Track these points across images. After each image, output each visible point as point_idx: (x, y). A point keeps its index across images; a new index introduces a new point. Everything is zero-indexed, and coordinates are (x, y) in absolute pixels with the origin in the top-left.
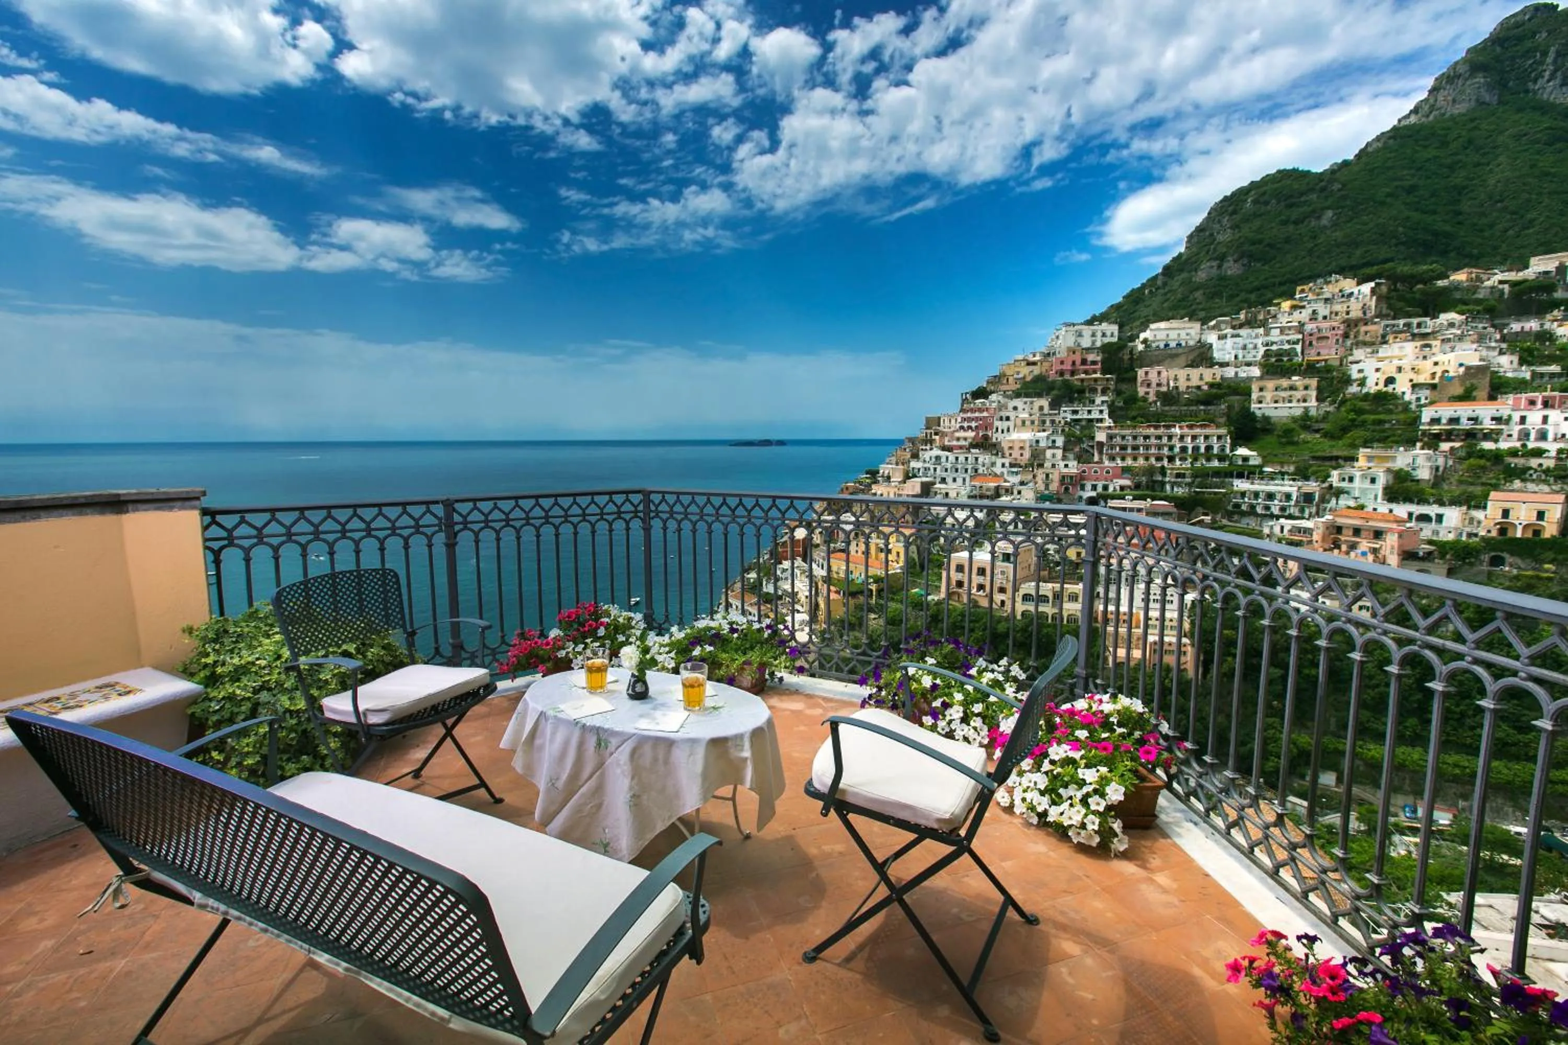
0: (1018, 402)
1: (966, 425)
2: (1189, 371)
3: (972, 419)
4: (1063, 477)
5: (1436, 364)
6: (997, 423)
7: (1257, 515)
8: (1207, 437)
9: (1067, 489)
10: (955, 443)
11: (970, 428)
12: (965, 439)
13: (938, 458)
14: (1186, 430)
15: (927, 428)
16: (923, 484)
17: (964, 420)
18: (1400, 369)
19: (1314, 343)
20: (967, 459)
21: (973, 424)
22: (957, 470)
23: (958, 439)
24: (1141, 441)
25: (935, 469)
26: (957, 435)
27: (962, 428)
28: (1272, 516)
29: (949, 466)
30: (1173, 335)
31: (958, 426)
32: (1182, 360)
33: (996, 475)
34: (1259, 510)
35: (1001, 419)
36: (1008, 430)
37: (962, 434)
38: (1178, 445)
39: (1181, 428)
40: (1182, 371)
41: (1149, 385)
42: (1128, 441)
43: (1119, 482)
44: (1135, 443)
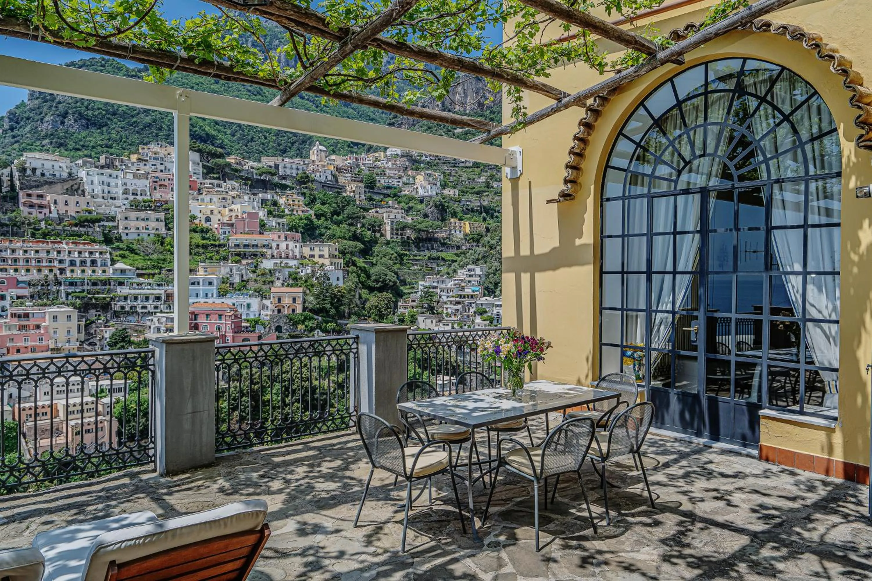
2: (67, 197)
5: (231, 210)
7: (137, 313)
8: (91, 253)
14: (71, 246)
18: (212, 212)
19: (158, 188)
24: (32, 254)
28: (150, 313)
30: (48, 165)
32: (58, 187)
34: (139, 310)
38: (68, 259)
39: (67, 244)
40: (61, 197)
41: (32, 206)
42: (20, 254)
43: (15, 292)
44: (27, 256)
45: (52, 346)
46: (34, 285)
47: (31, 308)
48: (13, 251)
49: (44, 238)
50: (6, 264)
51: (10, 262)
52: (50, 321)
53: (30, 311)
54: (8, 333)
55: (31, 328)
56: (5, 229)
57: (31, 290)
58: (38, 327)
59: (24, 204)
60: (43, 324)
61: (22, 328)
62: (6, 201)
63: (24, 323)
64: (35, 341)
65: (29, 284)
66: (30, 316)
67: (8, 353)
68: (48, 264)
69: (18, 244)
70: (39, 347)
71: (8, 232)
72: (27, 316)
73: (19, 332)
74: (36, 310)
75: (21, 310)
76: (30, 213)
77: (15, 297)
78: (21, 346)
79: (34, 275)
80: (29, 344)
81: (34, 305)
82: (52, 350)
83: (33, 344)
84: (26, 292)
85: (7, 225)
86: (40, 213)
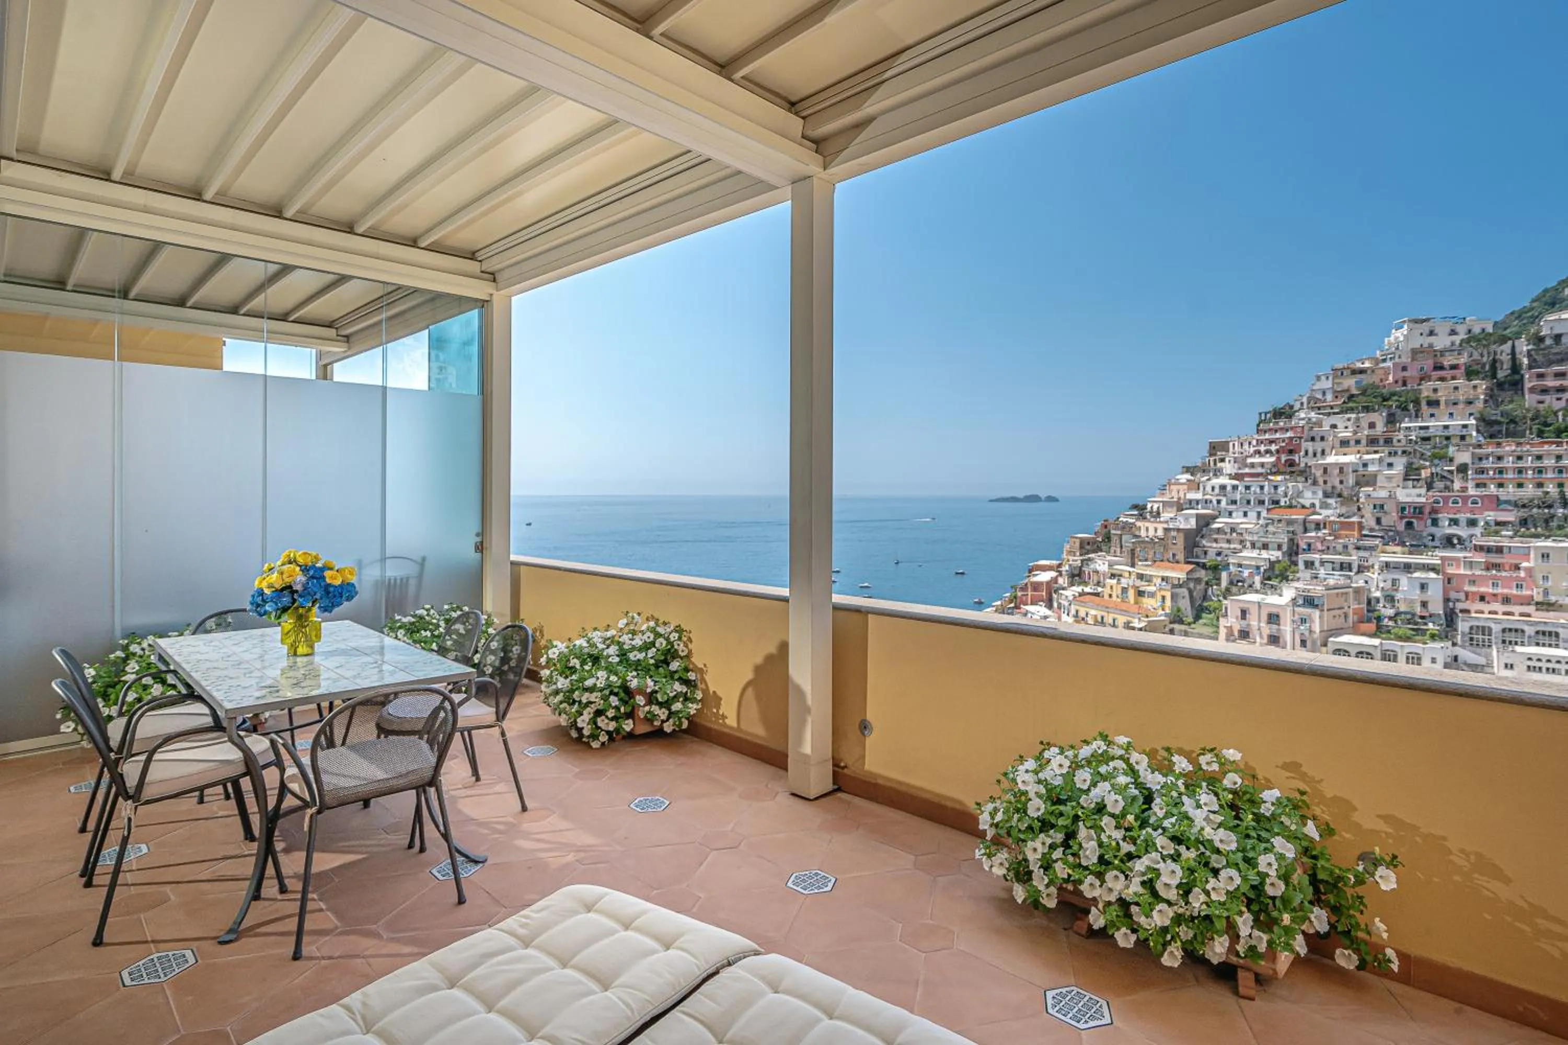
0: (1339, 420)
1: (1262, 448)
3: (1271, 442)
4: (1403, 509)
6: (1310, 446)
9: (1409, 525)
10: (1247, 470)
11: (1267, 452)
12: (1262, 465)
13: (1223, 487)
15: (1211, 455)
16: (1198, 517)
17: (1259, 442)
20: (1262, 488)
21: (1273, 448)
22: (1248, 502)
23: (1252, 465)
24: (1529, 462)
25: (1219, 502)
26: (1249, 460)
27: (1259, 452)
29: (1238, 497)
31: (1252, 450)
33: (1303, 507)
35: (1313, 439)
36: (1323, 452)
37: (1257, 460)
41: (1545, 391)
42: (1509, 462)
43: (1491, 516)
44: (1520, 464)
45: (1539, 598)
46: (1524, 506)
47: (1509, 540)
48: (1500, 458)
49: (1558, 437)
50: (1484, 476)
51: (1491, 473)
52: (1536, 560)
53: (1506, 543)
54: (1469, 573)
55: (1507, 568)
56: (1496, 428)
57: (1520, 514)
58: (1517, 568)
59: (1532, 390)
60: (1525, 564)
61: (1489, 567)
62: (1503, 390)
63: (1495, 558)
64: (1511, 588)
65: (1516, 505)
66: (1505, 550)
67: (1467, 598)
68: (1556, 475)
69: (1507, 448)
70: (1516, 596)
71: (1500, 432)
72: (1499, 550)
73: (1484, 573)
74: (1516, 543)
75: (1492, 542)
76: (1541, 402)
77: (1492, 523)
78: (1488, 593)
79: (1529, 491)
80: (1499, 590)
81: (1515, 535)
82: (1537, 603)
83: (1506, 591)
84: (1510, 516)
85: (1499, 423)
86: (1559, 399)
